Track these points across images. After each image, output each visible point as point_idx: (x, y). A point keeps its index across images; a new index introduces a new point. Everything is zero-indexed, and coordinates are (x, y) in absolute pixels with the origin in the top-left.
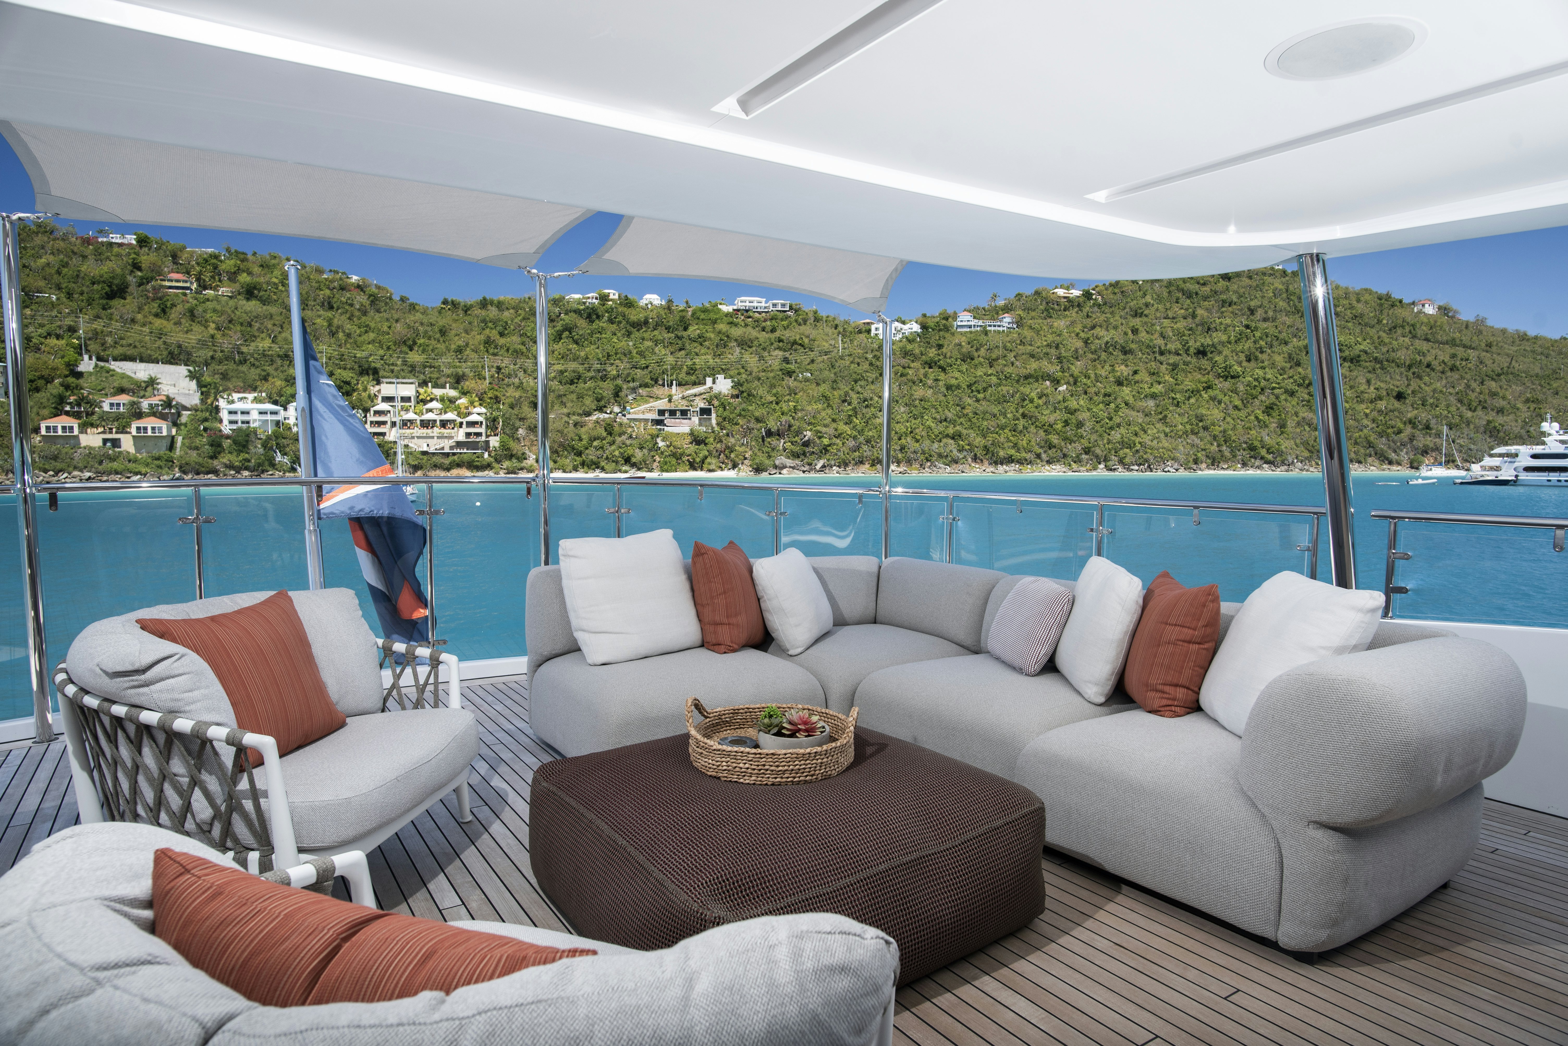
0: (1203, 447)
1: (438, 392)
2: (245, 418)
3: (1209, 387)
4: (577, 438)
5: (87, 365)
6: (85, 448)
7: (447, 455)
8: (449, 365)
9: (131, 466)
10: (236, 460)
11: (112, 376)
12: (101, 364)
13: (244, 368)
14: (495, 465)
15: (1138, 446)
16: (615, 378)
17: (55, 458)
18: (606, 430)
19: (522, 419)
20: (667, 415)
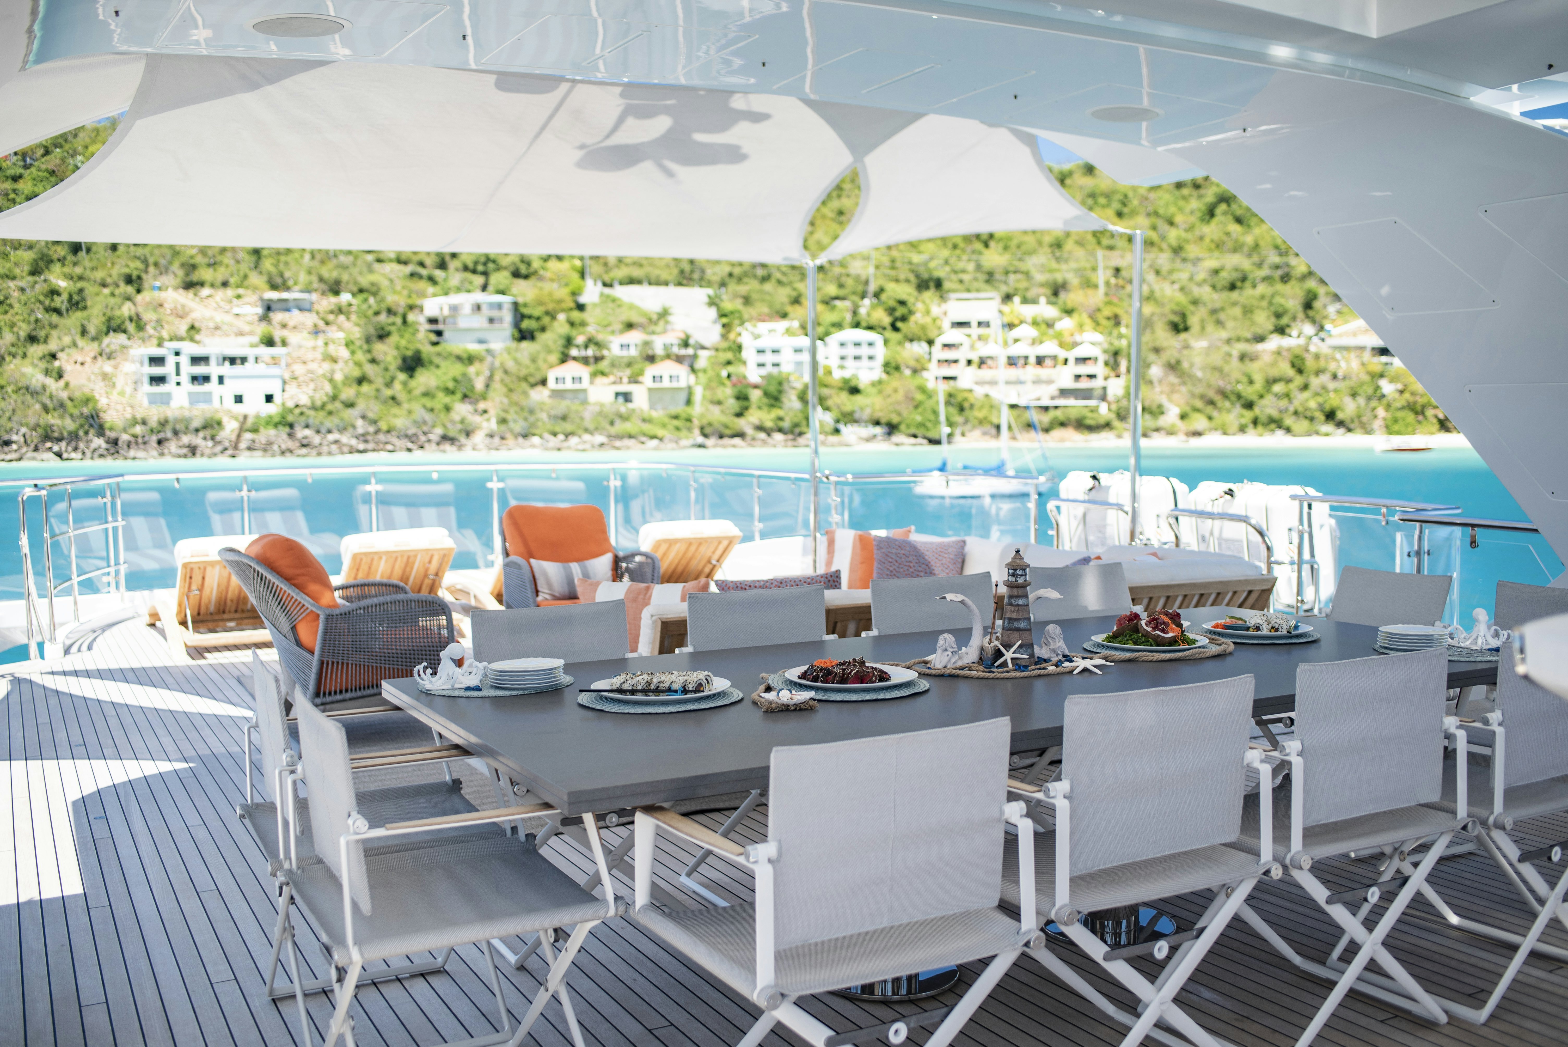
1: (1029, 311)
2: (775, 358)
4: (1245, 380)
5: (591, 293)
6: (596, 404)
7: (1046, 409)
8: (1043, 269)
9: (646, 427)
10: (768, 418)
11: (619, 306)
12: (607, 291)
13: (768, 287)
14: (1116, 423)
16: (1304, 278)
17: (564, 418)
18: (1293, 365)
19: (1157, 350)
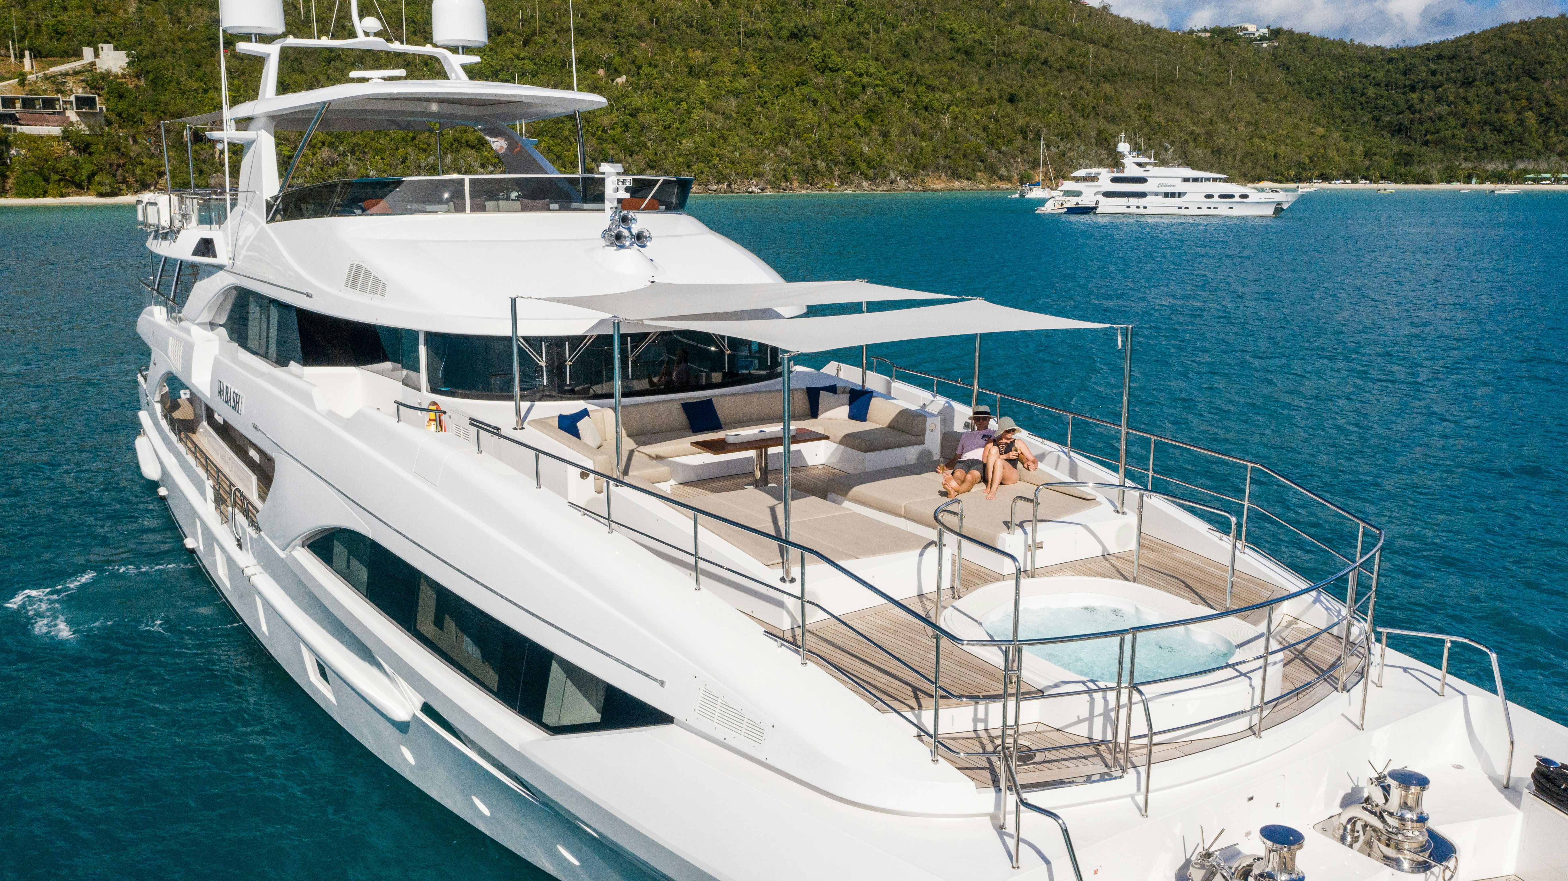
0: (795, 161)
3: (803, 83)
15: (716, 160)
20: (18, 105)
